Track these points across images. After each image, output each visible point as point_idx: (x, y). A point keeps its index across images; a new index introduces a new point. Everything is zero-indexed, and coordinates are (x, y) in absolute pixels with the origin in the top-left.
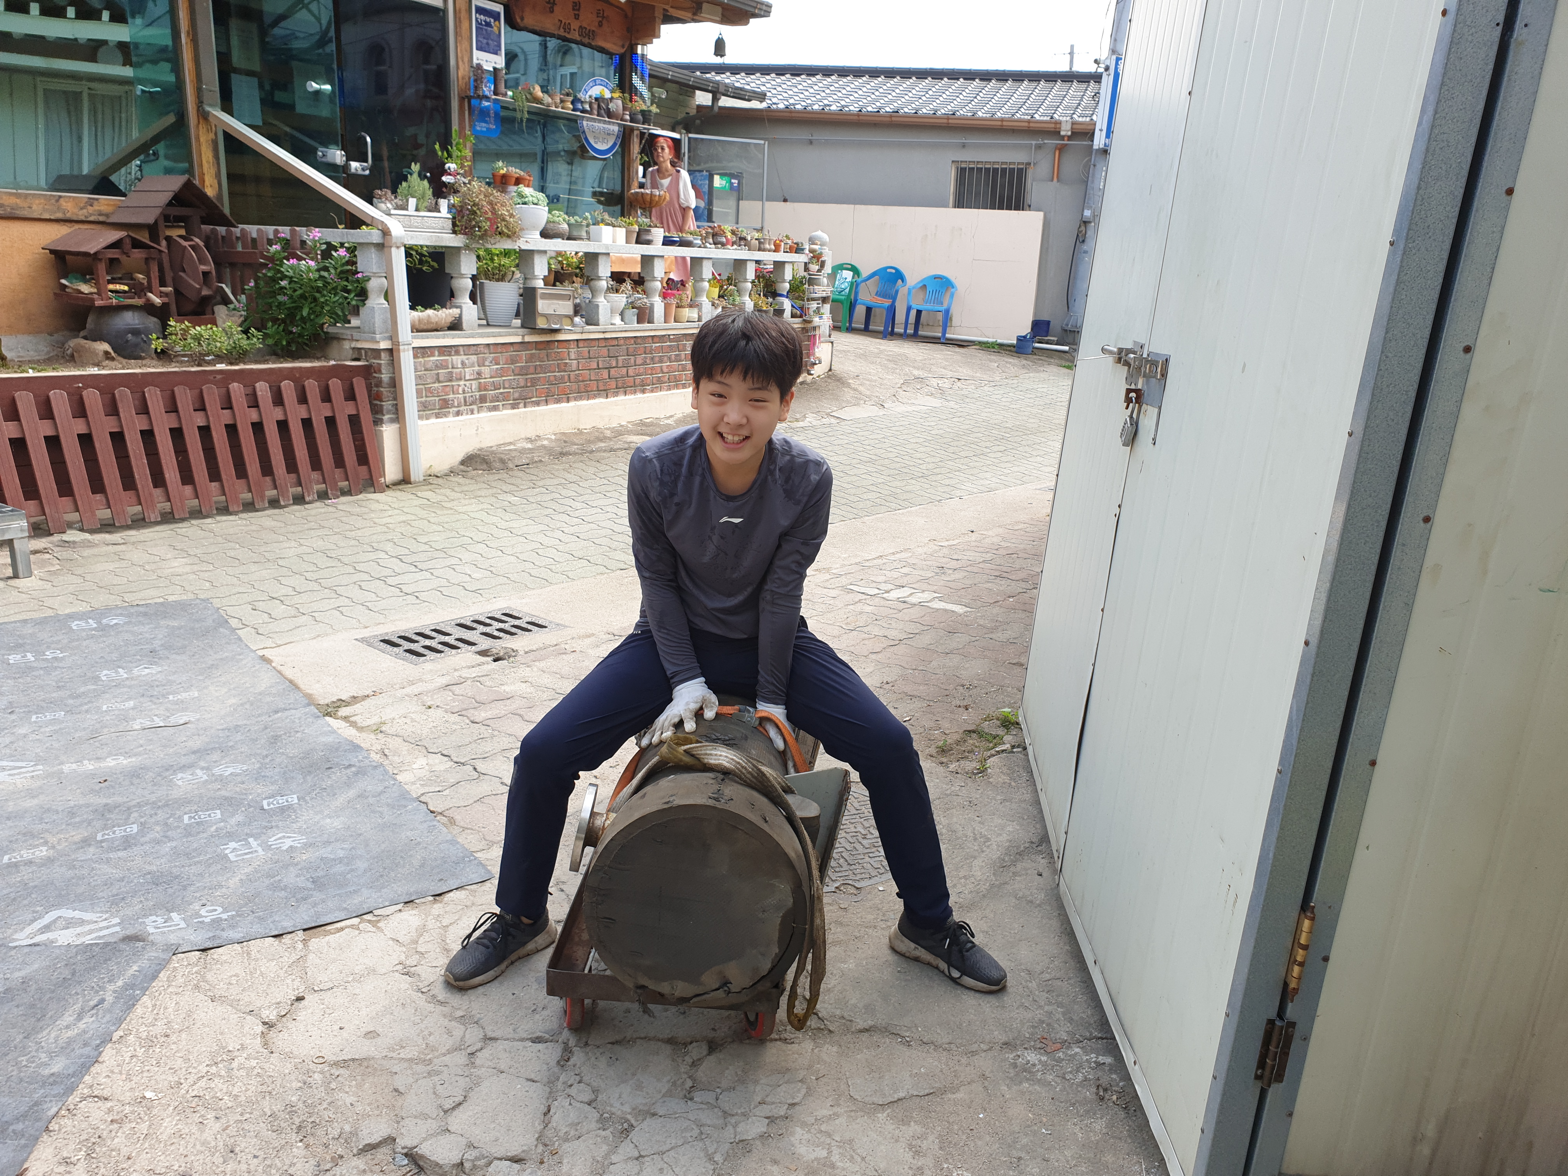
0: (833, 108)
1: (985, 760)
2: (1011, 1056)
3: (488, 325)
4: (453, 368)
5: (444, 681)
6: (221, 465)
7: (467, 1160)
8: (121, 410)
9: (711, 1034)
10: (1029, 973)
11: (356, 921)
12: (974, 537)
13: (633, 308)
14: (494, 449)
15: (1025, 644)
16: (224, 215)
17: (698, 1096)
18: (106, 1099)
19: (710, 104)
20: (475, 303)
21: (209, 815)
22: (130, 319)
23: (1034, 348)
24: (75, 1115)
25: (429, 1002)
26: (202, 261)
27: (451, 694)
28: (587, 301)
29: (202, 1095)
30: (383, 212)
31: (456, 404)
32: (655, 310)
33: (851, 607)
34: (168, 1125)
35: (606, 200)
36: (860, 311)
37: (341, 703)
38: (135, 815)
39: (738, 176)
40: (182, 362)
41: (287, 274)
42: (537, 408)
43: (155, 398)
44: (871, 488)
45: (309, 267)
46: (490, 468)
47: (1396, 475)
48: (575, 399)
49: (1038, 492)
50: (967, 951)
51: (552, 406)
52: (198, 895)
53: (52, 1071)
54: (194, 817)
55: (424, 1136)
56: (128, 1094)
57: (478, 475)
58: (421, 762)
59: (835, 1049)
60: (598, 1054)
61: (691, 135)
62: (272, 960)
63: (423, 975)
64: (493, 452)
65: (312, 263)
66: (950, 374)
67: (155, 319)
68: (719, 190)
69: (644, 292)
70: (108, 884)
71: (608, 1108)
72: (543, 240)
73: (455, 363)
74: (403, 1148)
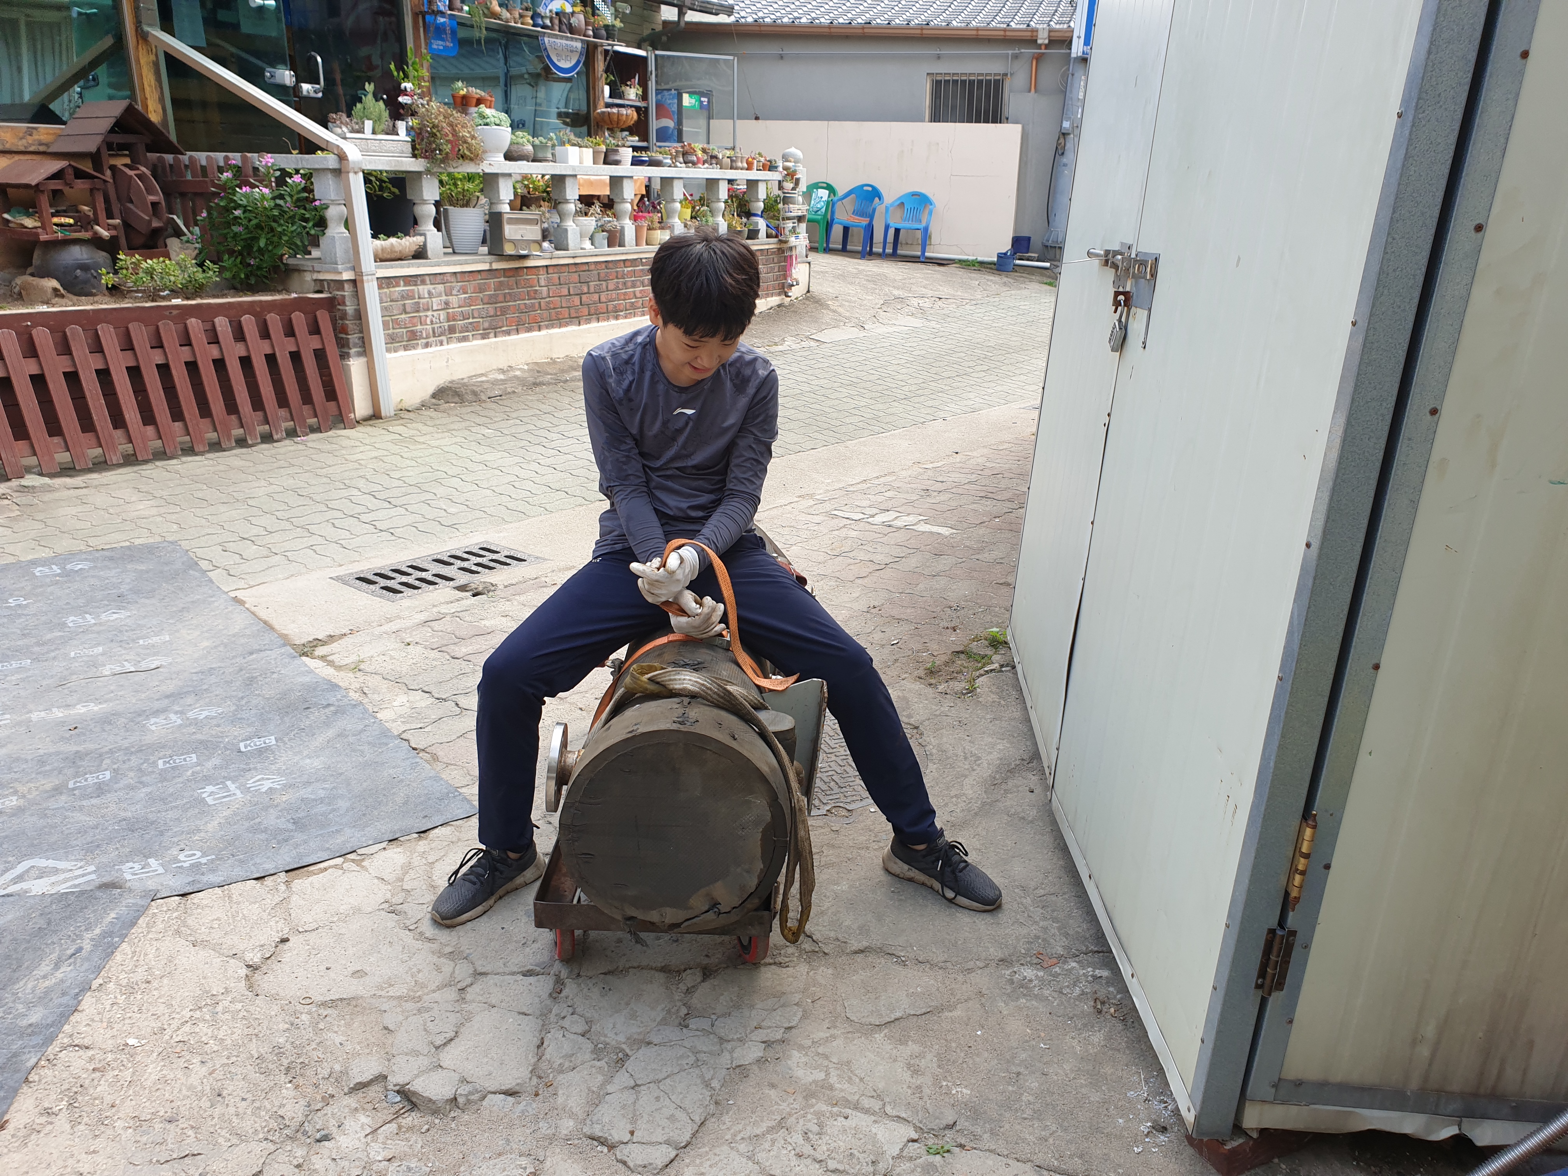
0: (804, 20)
1: (974, 680)
2: (1008, 972)
3: (454, 253)
4: (419, 298)
5: (423, 617)
6: (183, 403)
7: (461, 1095)
8: (73, 349)
9: (706, 961)
10: (1023, 888)
11: (339, 861)
12: (958, 458)
13: (603, 231)
14: (466, 381)
15: (1012, 564)
16: (171, 143)
17: (693, 1023)
18: (87, 1048)
19: (676, 19)
20: (439, 230)
21: (185, 760)
22: (78, 254)
23: (1015, 265)
24: (55, 1065)
25: (417, 940)
26: (150, 190)
27: (430, 630)
28: (556, 226)
29: (186, 1040)
30: (338, 135)
31: (424, 336)
32: (626, 233)
33: (836, 532)
34: (153, 1071)
35: (572, 121)
36: (837, 231)
37: (318, 642)
38: (107, 761)
39: (708, 94)
40: (136, 297)
41: (241, 202)
42: (508, 338)
43: (108, 336)
44: (853, 411)
45: (263, 195)
46: (462, 401)
47: (1402, 366)
48: (547, 327)
49: (1022, 410)
50: (960, 871)
51: (524, 336)
52: (176, 839)
53: (30, 1022)
54: (168, 762)
55: (416, 1072)
56: (110, 1042)
57: (451, 408)
58: (402, 699)
59: (830, 971)
60: (591, 985)
61: (657, 52)
62: (255, 903)
63: (410, 913)
64: (464, 385)
65: (266, 191)
66: (930, 293)
67: (104, 254)
68: (689, 109)
69: (615, 215)
70: (82, 831)
71: (602, 1039)
72: (507, 162)
73: (421, 293)
74: (395, 1085)
